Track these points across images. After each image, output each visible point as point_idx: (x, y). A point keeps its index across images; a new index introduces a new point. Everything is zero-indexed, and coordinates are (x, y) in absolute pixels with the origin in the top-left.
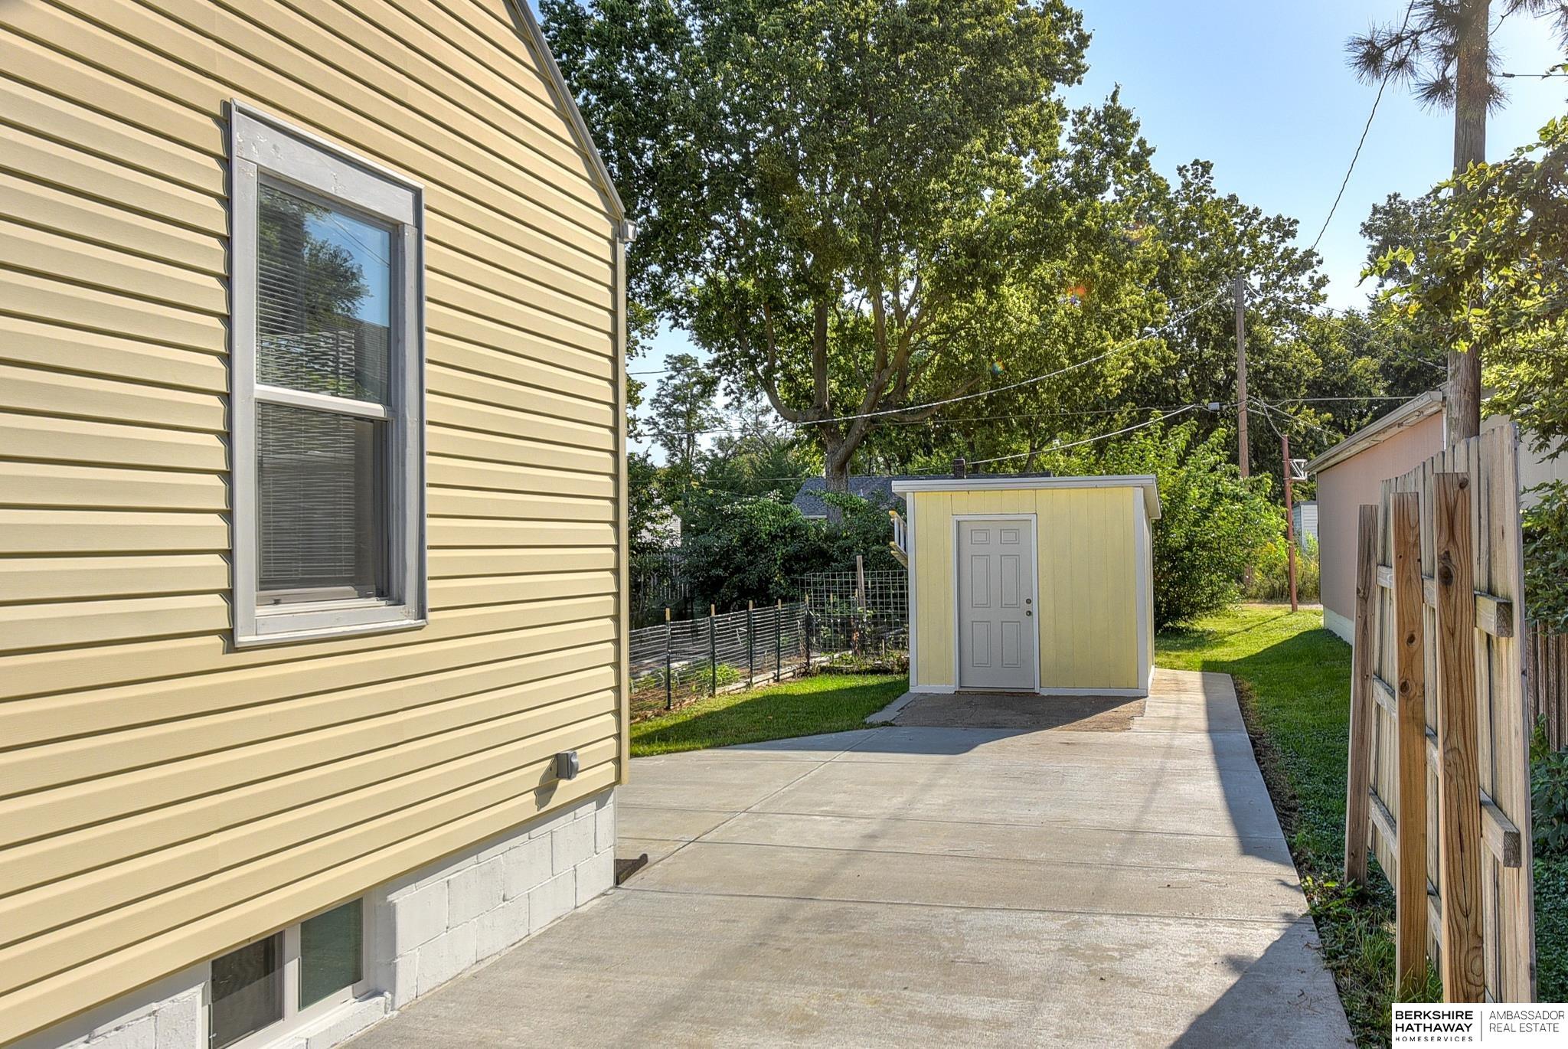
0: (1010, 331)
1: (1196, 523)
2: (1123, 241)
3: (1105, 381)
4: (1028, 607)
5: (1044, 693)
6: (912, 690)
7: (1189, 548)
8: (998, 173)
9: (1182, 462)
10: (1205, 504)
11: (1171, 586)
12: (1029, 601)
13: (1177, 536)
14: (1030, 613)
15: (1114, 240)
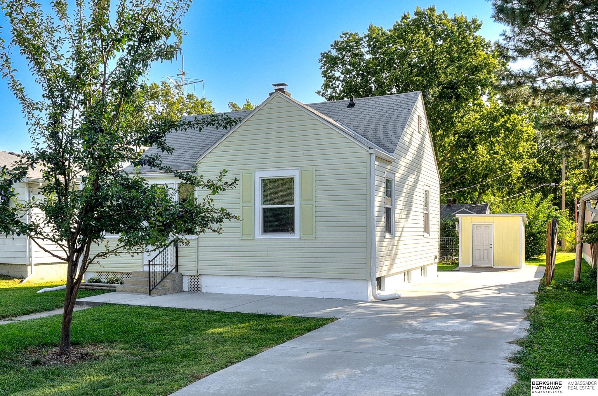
0: (479, 160)
1: (542, 225)
2: (520, 131)
3: (512, 177)
4: (491, 246)
5: (494, 267)
6: (459, 266)
7: (539, 233)
8: (477, 108)
9: (538, 205)
10: (545, 219)
11: (533, 245)
12: (491, 245)
13: (535, 229)
14: (491, 248)
15: (517, 130)
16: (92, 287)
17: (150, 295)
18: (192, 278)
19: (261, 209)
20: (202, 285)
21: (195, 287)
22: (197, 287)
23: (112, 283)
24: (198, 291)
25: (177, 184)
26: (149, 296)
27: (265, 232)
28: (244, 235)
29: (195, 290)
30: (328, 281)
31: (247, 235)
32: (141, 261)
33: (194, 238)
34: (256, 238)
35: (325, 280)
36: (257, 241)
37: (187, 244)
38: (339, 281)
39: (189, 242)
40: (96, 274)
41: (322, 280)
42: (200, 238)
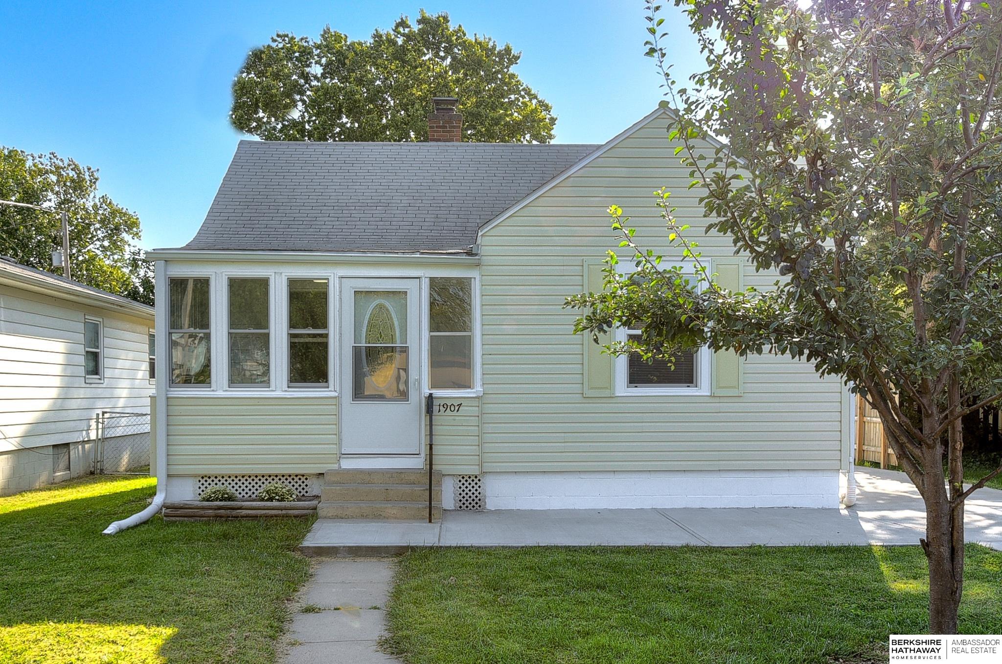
16: (235, 513)
17: (430, 521)
18: (463, 481)
19: (626, 336)
20: (488, 494)
21: (470, 500)
22: (476, 500)
23: (282, 500)
24: (477, 506)
25: (427, 280)
26: (430, 525)
27: (630, 383)
28: (592, 388)
29: (470, 507)
30: (765, 474)
31: (596, 388)
32: (333, 449)
33: (474, 395)
34: (617, 395)
35: (758, 475)
36: (619, 400)
37: (457, 408)
38: (786, 475)
39: (461, 404)
40: (200, 481)
41: (752, 474)
42: (487, 396)
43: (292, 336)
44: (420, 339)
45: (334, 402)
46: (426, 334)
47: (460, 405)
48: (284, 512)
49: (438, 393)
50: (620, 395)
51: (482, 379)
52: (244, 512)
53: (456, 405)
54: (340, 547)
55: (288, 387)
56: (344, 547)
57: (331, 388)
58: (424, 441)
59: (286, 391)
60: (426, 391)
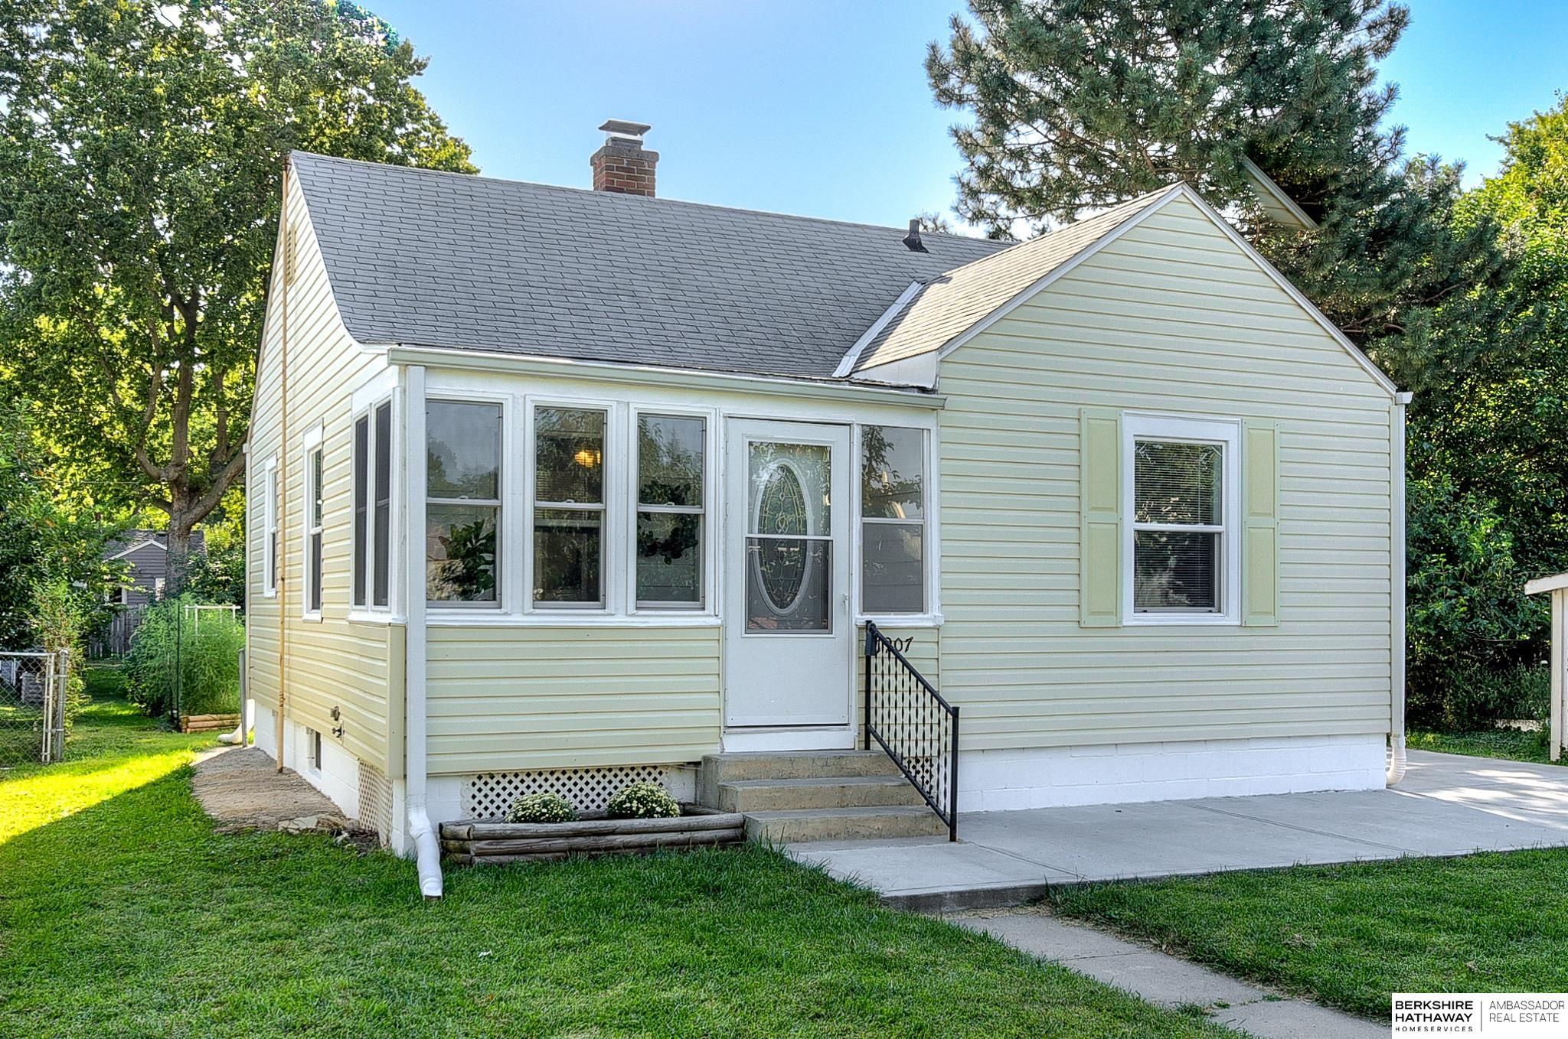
16: (603, 841)
17: (953, 837)
25: (860, 429)
27: (1138, 605)
28: (1093, 613)
30: (1301, 743)
31: (1099, 613)
32: (713, 718)
33: (931, 624)
34: (1125, 624)
35: (1293, 743)
36: (1127, 631)
37: (905, 645)
38: (1326, 742)
39: (911, 639)
40: (474, 784)
41: (1285, 744)
42: (950, 625)
43: (643, 517)
44: (850, 529)
45: (714, 634)
46: (857, 521)
47: (909, 640)
48: (687, 835)
49: (881, 620)
50: (1129, 624)
51: (941, 598)
52: (619, 839)
53: (903, 640)
54: (946, 893)
55: (637, 608)
56: (951, 893)
57: (709, 610)
58: (857, 700)
59: (633, 615)
60: (860, 618)
